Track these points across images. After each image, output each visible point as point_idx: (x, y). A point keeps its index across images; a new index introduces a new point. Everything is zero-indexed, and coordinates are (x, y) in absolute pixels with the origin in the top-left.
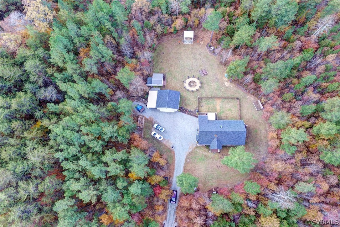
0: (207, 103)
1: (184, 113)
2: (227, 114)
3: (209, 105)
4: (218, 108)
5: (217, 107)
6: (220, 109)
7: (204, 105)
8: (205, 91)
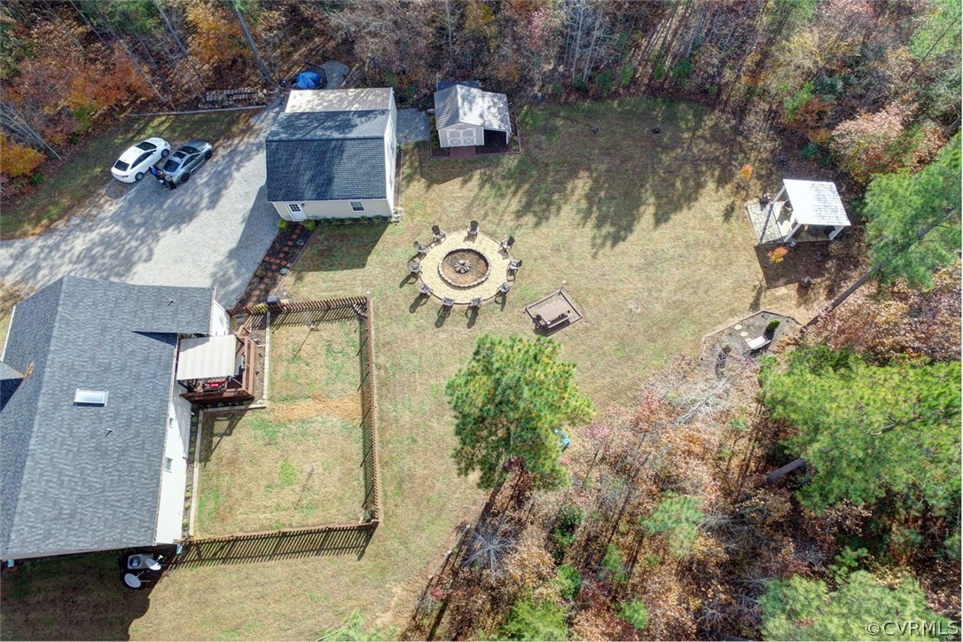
0: (336, 347)
1: (273, 247)
2: (254, 462)
3: (321, 360)
4: (304, 408)
5: (310, 402)
6: (290, 421)
7: (325, 335)
8: (420, 330)
